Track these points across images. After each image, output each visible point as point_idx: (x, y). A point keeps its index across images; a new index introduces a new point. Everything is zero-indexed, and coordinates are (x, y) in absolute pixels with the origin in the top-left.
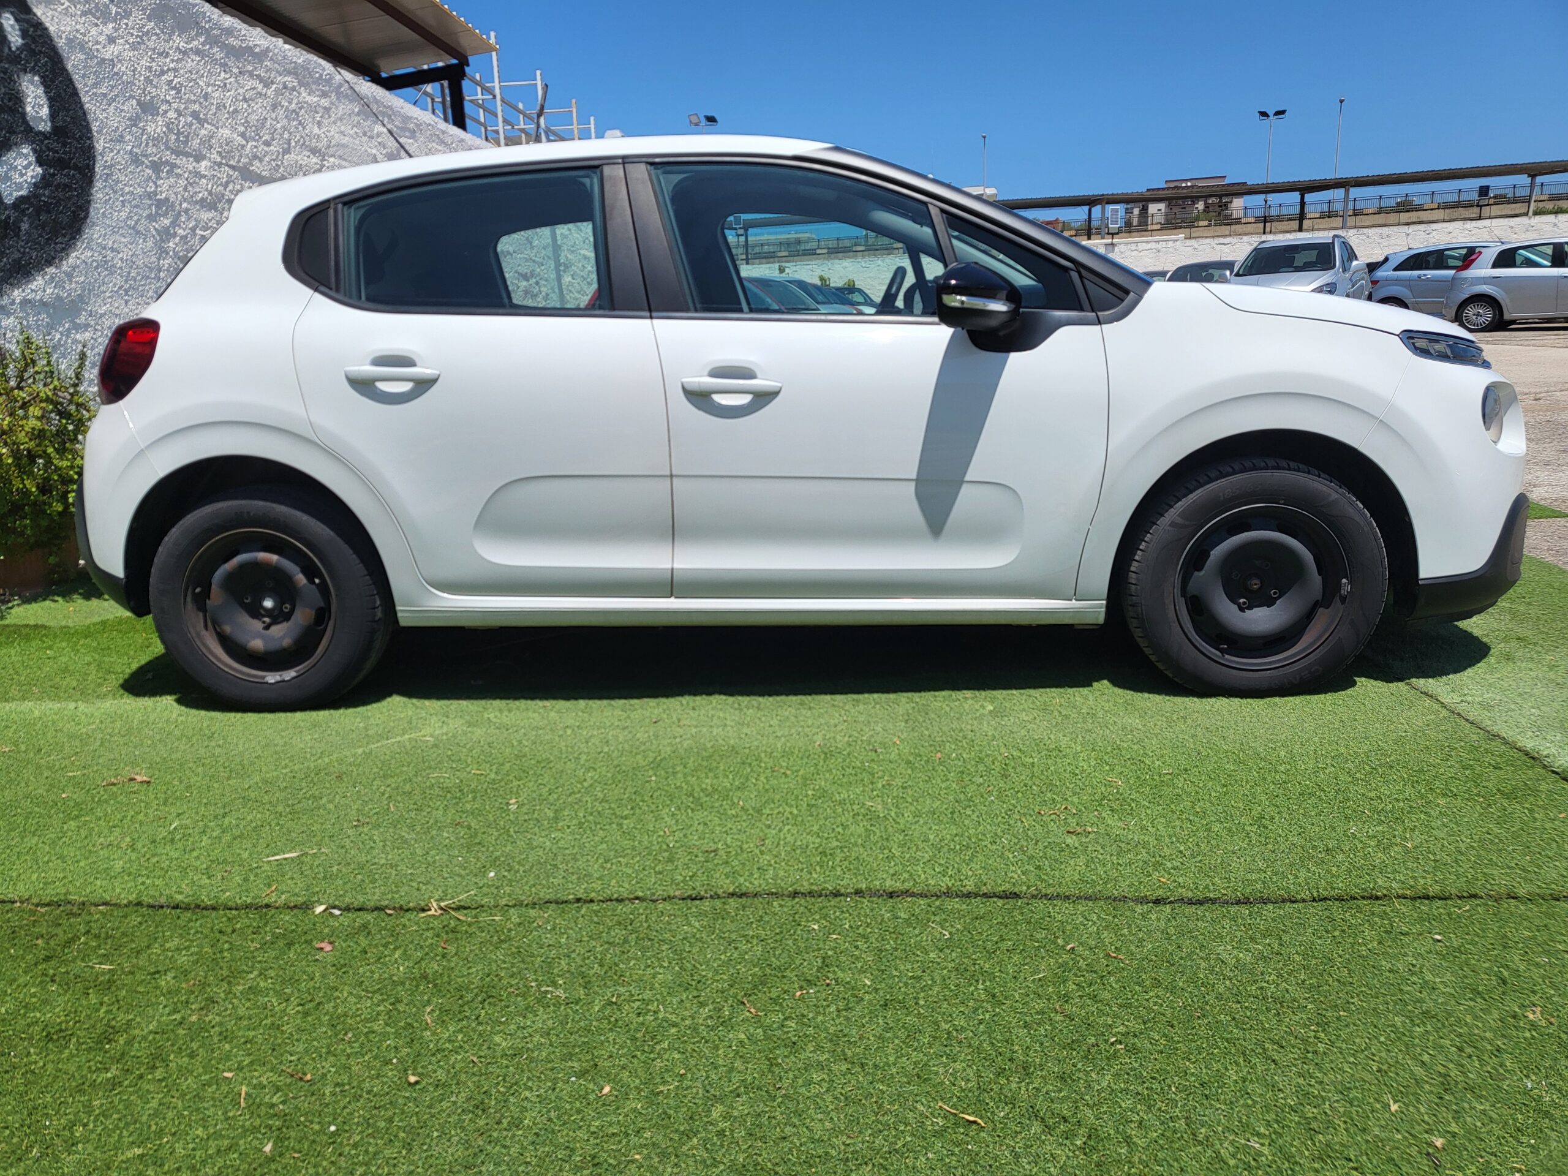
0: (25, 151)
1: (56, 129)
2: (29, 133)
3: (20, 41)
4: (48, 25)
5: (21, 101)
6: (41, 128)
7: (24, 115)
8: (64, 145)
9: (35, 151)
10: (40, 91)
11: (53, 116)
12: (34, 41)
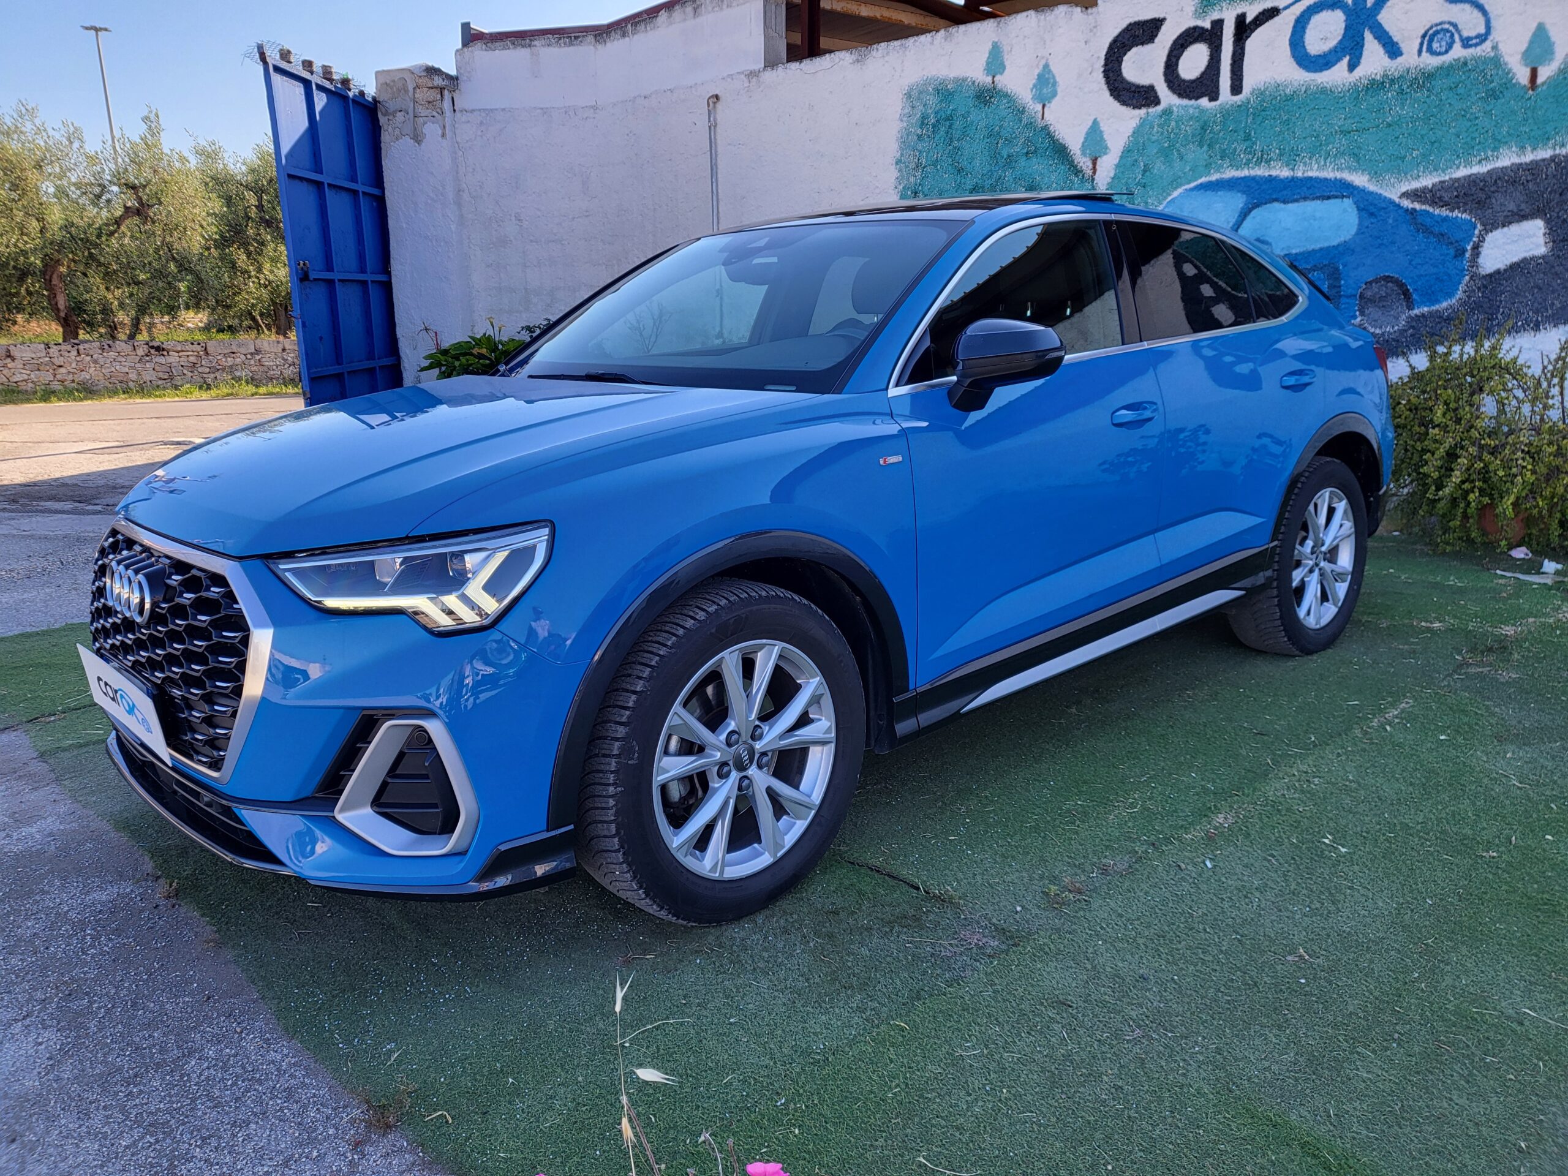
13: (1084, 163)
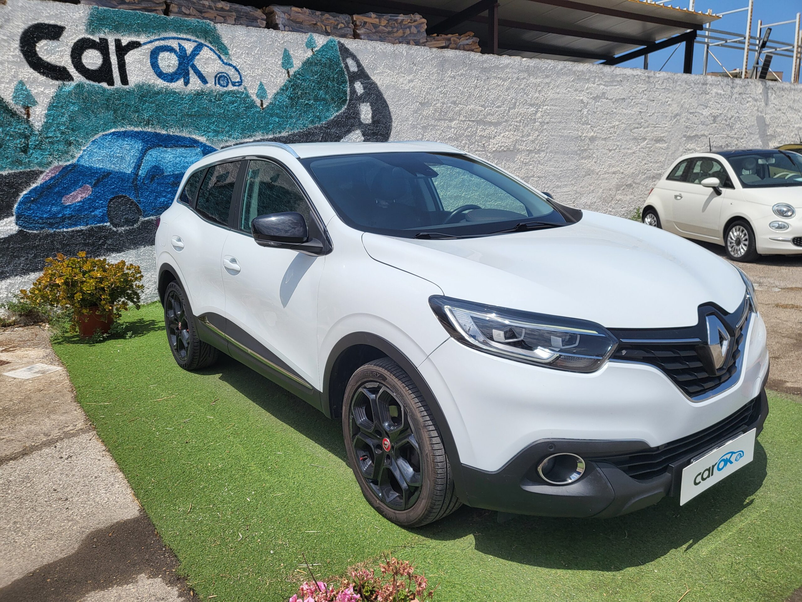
0: (357, 132)
1: (374, 122)
2: (360, 125)
3: (362, 91)
4: (377, 82)
5: (359, 114)
6: (367, 122)
7: (359, 119)
8: (377, 127)
9: (362, 131)
10: (369, 108)
11: (373, 117)
12: (369, 89)
13: (19, 109)
